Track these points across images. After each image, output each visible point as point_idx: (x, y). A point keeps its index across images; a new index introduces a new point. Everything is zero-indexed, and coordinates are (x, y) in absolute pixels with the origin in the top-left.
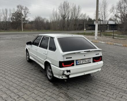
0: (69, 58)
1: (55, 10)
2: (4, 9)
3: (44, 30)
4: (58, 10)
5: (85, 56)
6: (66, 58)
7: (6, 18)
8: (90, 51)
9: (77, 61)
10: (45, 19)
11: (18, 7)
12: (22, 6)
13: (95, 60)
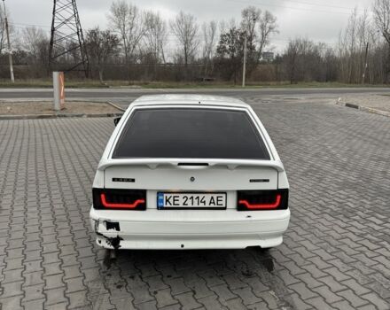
0: (123, 180)
1: (360, 13)
2: (208, 24)
3: (311, 81)
4: (371, 15)
5: (192, 179)
6: (114, 180)
7: (210, 48)
8: (206, 164)
9: (160, 193)
10: (322, 45)
11: (245, 13)
12: (256, 11)
13: (247, 203)
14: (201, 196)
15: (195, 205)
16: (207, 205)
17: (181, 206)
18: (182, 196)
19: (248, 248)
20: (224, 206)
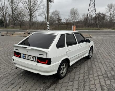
6: (16, 49)
9: (23, 54)
13: (39, 61)
14: (30, 57)
15: (29, 59)
16: (31, 59)
17: (27, 58)
18: (27, 56)
19: (37, 73)
20: (35, 60)
